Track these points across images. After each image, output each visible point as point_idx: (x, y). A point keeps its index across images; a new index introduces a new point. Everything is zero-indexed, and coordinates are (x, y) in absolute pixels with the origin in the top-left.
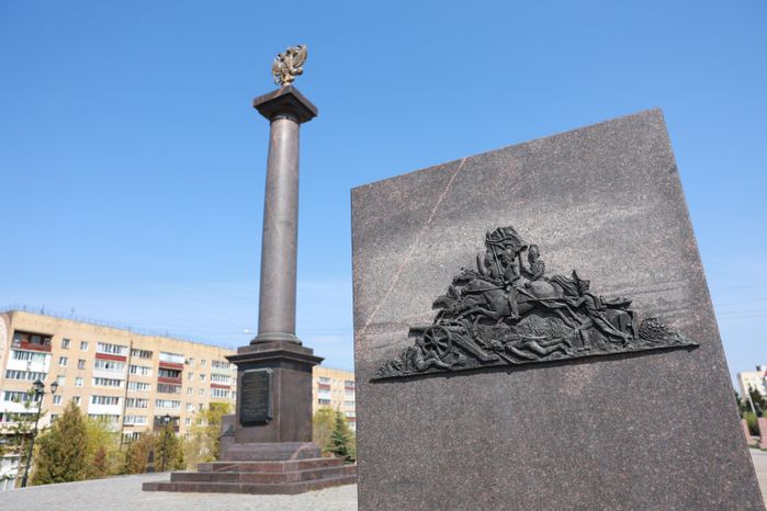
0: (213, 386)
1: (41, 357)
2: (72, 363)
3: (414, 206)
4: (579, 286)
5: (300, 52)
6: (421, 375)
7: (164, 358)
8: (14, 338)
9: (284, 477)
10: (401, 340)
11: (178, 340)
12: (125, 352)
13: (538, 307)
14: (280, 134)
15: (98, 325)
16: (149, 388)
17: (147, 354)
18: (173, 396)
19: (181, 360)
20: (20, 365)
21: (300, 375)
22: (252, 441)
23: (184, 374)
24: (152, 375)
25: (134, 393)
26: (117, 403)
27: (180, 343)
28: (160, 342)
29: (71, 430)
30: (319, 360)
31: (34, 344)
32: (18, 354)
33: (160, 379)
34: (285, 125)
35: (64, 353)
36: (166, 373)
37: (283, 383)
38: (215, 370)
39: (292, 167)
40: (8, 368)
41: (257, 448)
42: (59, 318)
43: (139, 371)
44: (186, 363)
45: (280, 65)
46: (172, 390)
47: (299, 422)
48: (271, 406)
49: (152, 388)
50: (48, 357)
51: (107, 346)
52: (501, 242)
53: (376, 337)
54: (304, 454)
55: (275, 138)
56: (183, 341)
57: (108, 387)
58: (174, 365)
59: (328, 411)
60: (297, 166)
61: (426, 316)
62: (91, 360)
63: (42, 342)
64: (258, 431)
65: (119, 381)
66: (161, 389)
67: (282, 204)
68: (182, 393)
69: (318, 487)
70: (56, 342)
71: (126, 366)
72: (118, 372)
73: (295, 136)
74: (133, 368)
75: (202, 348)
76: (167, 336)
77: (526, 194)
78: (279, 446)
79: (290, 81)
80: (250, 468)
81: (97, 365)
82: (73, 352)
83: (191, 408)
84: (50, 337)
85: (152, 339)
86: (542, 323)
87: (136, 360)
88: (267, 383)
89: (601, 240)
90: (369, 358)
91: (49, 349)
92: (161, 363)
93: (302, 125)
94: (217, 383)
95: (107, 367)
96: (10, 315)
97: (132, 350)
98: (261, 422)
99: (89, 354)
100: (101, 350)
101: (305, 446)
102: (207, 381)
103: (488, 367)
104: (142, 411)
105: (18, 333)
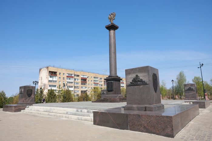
0: (94, 83)
1: (55, 77)
2: (62, 78)
3: (130, 72)
4: (142, 80)
5: (114, 14)
6: (131, 86)
7: (82, 76)
8: (49, 73)
9: (116, 100)
10: (129, 83)
11: (85, 72)
12: (73, 75)
13: (139, 81)
14: (111, 34)
15: (67, 69)
16: (79, 84)
17: (78, 76)
18: (85, 86)
19: (86, 77)
20: (51, 79)
21: (118, 82)
22: (110, 94)
23: (87, 80)
24: (80, 81)
25: (76, 85)
26: (72, 88)
27: (86, 73)
28: (81, 73)
29: (68, 93)
30: (122, 79)
31: (53, 74)
32: (51, 77)
33: (81, 82)
34: (112, 31)
35: (60, 76)
36: (83, 80)
37: (115, 84)
38: (94, 79)
39: (114, 41)
40: (49, 80)
41: (111, 95)
42: (58, 68)
43: (77, 80)
44: (87, 77)
45: (110, 17)
46: (85, 84)
47: (118, 91)
48: (113, 88)
49: (80, 84)
50: (57, 77)
51: (69, 74)
52: (137, 76)
53: (127, 83)
54: (119, 96)
55: (110, 35)
56: (86, 72)
57: (70, 84)
58: (85, 78)
59: (123, 89)
60: (115, 40)
61: (131, 81)
62: (66, 78)
63: (55, 74)
64: (111, 92)
65: (72, 82)
66: (82, 84)
67: (113, 49)
68: (87, 85)
69: (122, 102)
70: (58, 74)
71: (74, 79)
72: (72, 80)
73: (114, 34)
74: (75, 79)
75: (91, 74)
76: (82, 71)
77: (139, 72)
78: (115, 95)
79: (112, 21)
80: (110, 99)
81: (67, 79)
82: (62, 76)
83: (89, 89)
84: (56, 72)
85: (79, 72)
86: (139, 82)
87: (76, 77)
88: (112, 84)
89: (144, 76)
90: (127, 84)
91: (57, 75)
92: (82, 78)
93: (115, 30)
94: (95, 82)
95: (69, 79)
96: (48, 68)
97: (74, 75)
98: (111, 91)
99: (65, 76)
100: (67, 75)
101: (120, 95)
102: (93, 82)
103: (136, 85)
104: (78, 89)
105: (49, 71)
